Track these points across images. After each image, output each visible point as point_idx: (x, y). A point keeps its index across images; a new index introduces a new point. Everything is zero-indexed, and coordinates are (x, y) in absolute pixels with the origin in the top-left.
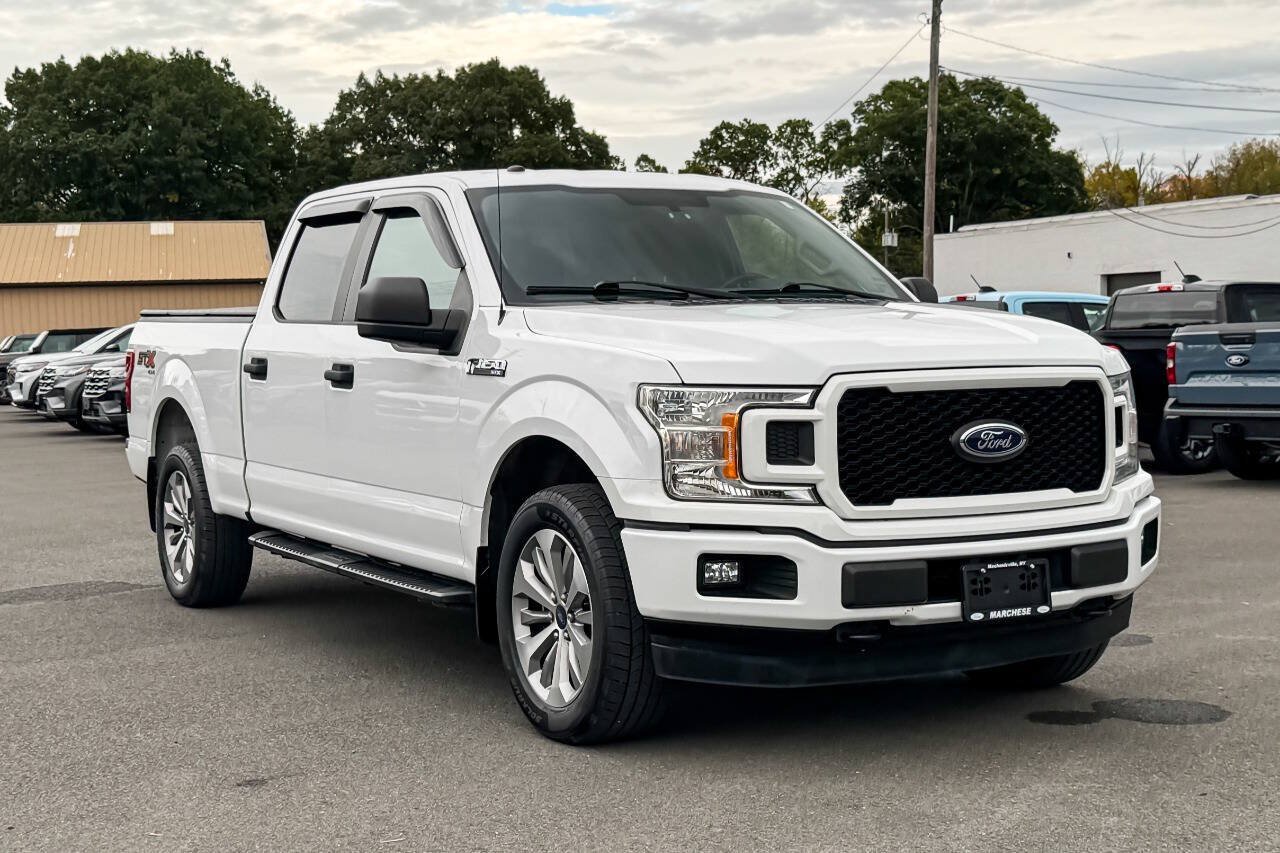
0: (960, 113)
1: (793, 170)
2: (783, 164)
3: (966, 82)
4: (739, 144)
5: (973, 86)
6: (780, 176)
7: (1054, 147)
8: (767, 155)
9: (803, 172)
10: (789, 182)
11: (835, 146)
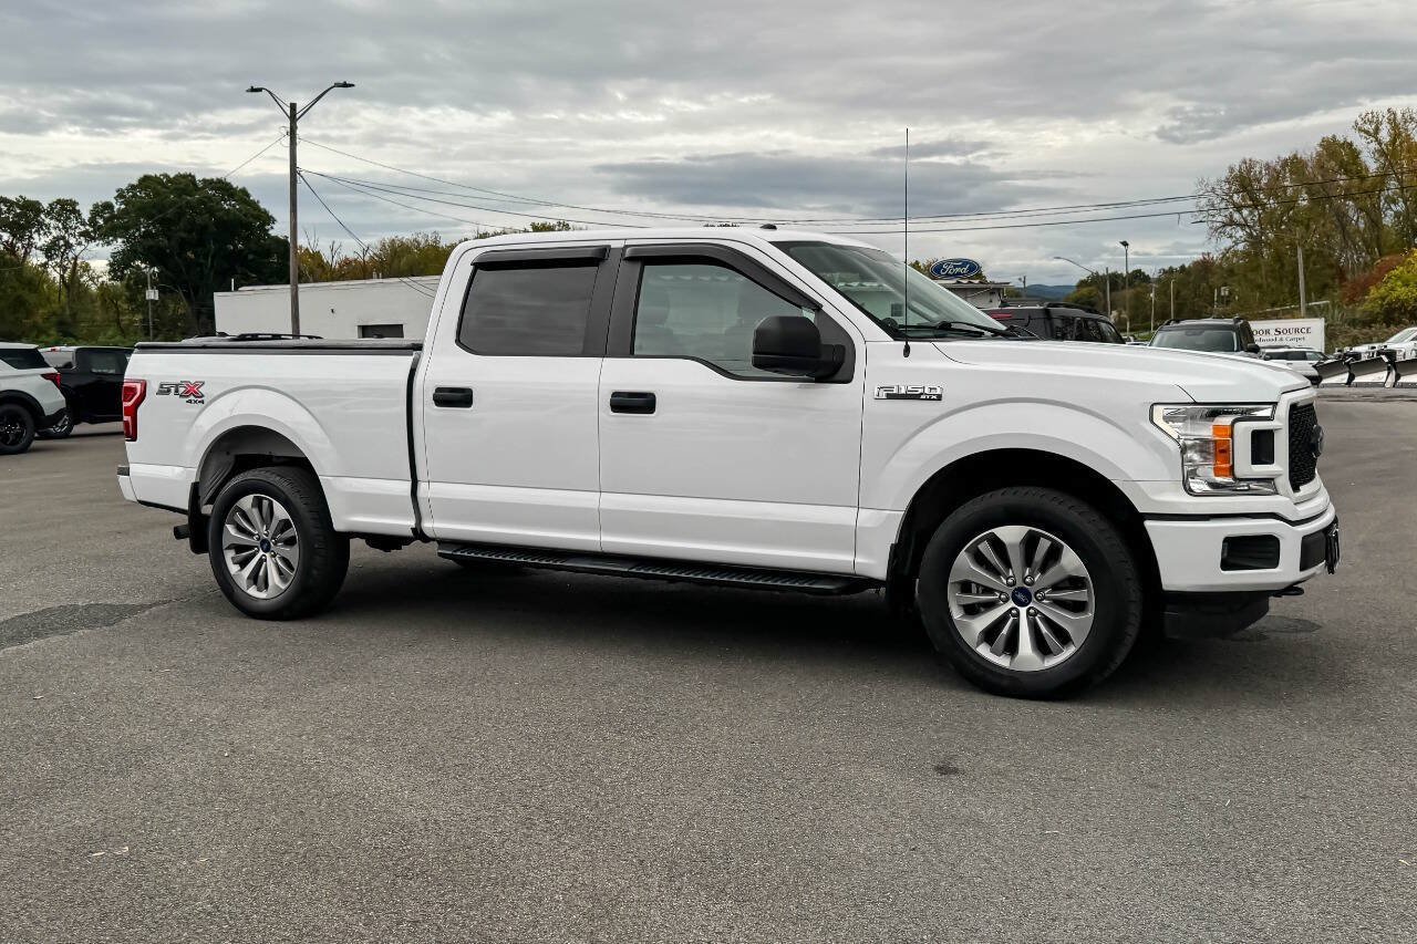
0: (201, 202)
1: (63, 238)
2: (55, 233)
3: (204, 180)
4: (16, 215)
5: (208, 183)
6: (52, 242)
7: (272, 233)
8: (41, 224)
9: (72, 241)
10: (60, 248)
11: (101, 222)
